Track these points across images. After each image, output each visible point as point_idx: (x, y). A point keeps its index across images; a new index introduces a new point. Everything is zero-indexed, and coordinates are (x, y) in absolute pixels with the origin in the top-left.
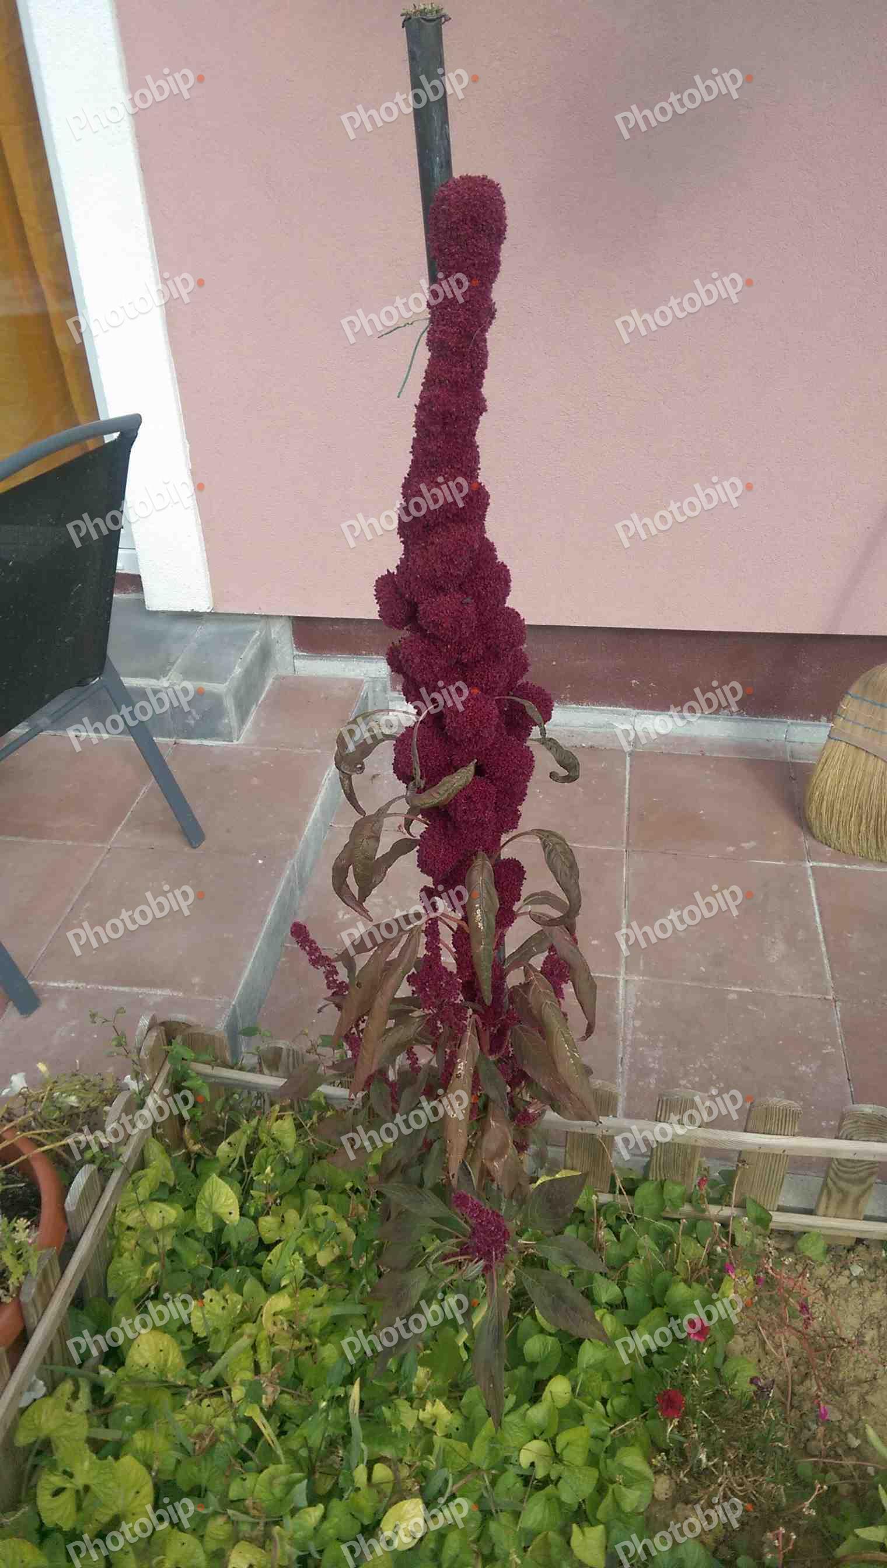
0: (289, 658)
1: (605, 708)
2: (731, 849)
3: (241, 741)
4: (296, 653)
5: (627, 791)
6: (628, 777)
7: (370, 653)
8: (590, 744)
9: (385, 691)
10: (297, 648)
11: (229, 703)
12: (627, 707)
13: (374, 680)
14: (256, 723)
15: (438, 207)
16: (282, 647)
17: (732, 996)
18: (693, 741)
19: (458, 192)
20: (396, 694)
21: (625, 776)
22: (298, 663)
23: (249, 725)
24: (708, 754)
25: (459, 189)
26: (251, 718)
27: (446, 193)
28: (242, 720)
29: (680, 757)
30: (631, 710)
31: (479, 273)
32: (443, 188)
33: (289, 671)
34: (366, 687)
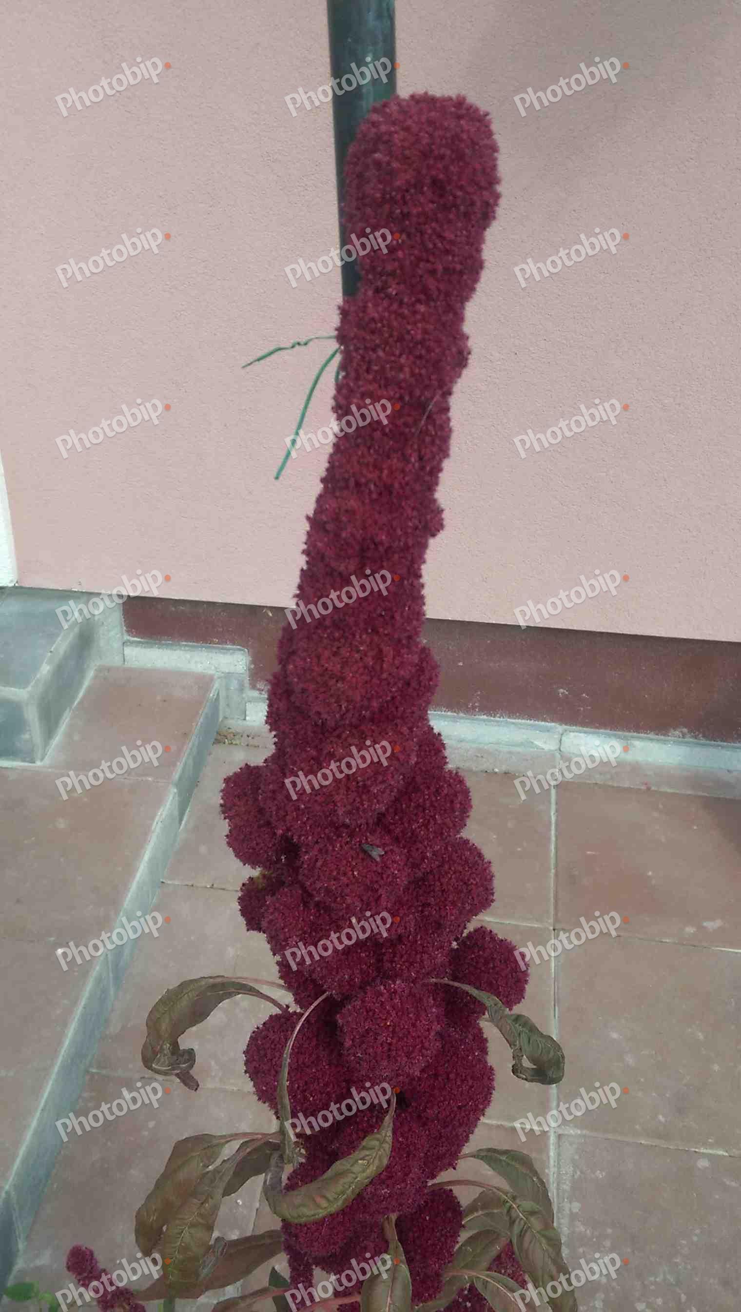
0: (116, 645)
1: (523, 721)
2: (690, 930)
3: (47, 761)
4: (127, 637)
5: (553, 839)
6: (553, 819)
7: (223, 641)
8: (504, 768)
9: (241, 689)
10: (128, 631)
11: (32, 715)
12: (552, 721)
13: (228, 676)
14: (69, 735)
15: (367, 153)
16: (109, 631)
17: (703, 1163)
18: (635, 768)
19: (407, 129)
20: (256, 694)
21: (550, 817)
22: (128, 651)
23: (58, 738)
24: (653, 788)
25: (409, 122)
26: (63, 728)
27: (383, 128)
28: (49, 732)
29: (620, 790)
30: (557, 725)
31: (442, 286)
32: (375, 117)
33: (117, 661)
34: (216, 685)
